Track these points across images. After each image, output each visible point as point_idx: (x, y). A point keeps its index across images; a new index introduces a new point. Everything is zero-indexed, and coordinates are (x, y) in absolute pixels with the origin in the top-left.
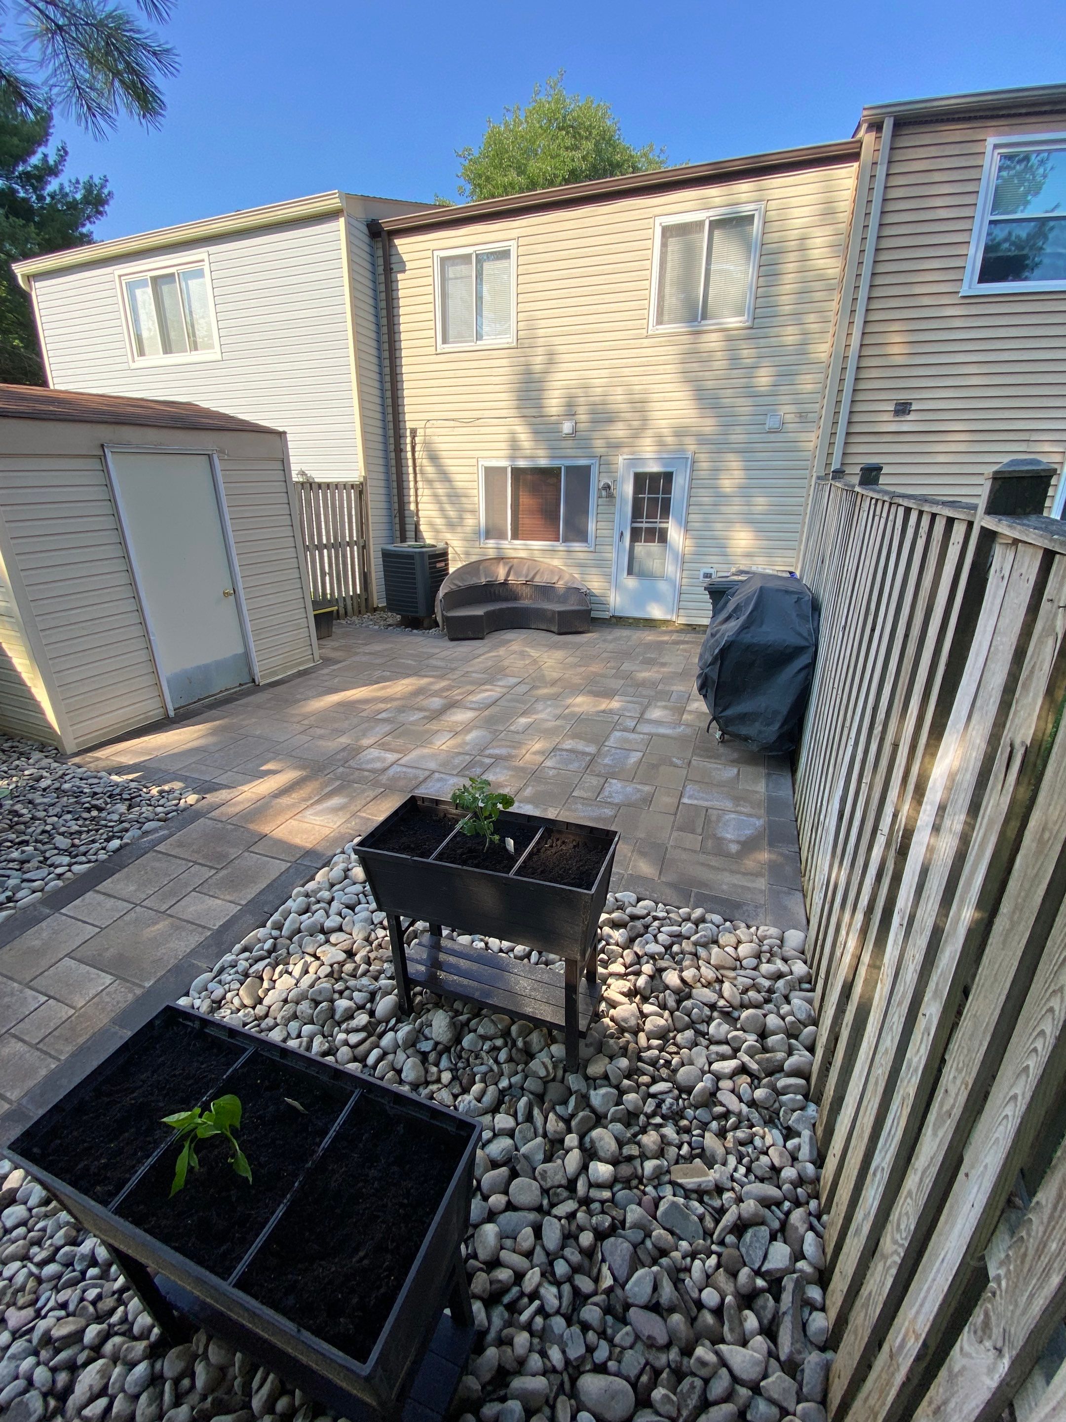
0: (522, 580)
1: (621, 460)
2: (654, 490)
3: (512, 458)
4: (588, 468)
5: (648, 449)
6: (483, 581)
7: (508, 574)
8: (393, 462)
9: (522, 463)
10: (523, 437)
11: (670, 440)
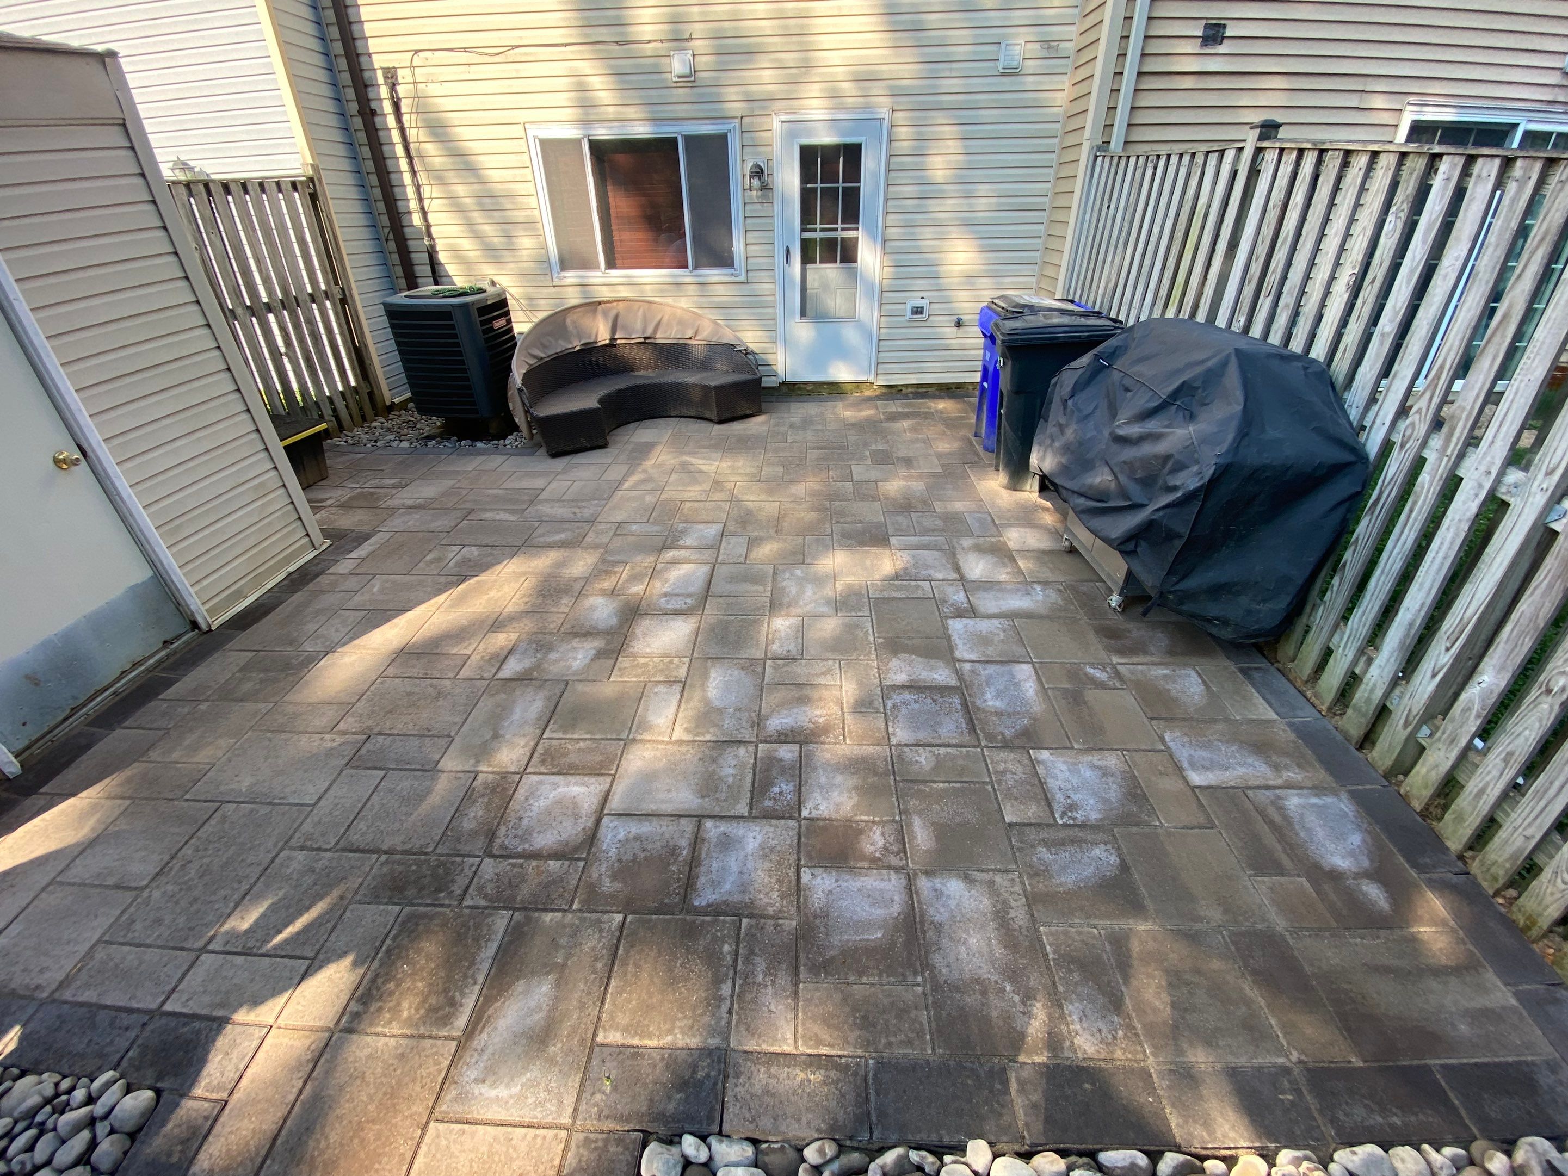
0: (637, 337)
1: (776, 124)
2: (830, 176)
3: (585, 122)
4: (722, 139)
5: (815, 103)
6: (577, 345)
7: (614, 329)
8: (362, 137)
9: (603, 133)
10: (596, 82)
11: (847, 87)
